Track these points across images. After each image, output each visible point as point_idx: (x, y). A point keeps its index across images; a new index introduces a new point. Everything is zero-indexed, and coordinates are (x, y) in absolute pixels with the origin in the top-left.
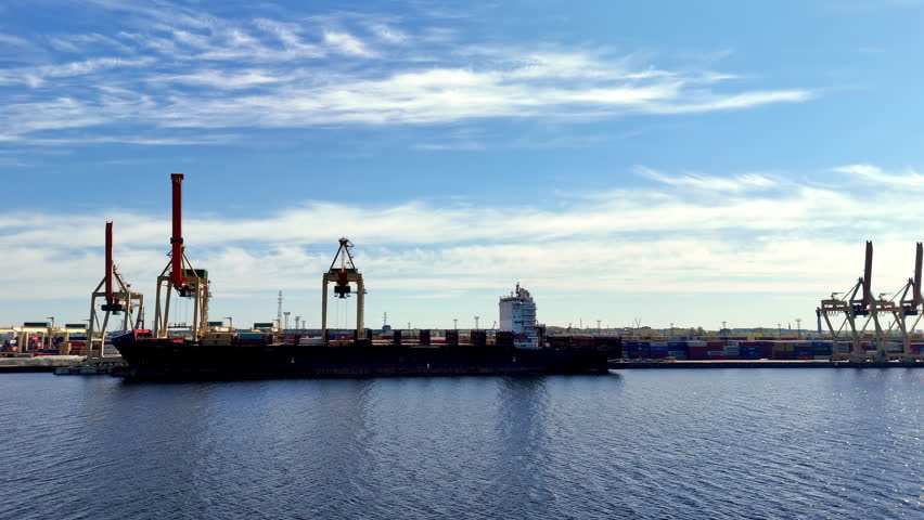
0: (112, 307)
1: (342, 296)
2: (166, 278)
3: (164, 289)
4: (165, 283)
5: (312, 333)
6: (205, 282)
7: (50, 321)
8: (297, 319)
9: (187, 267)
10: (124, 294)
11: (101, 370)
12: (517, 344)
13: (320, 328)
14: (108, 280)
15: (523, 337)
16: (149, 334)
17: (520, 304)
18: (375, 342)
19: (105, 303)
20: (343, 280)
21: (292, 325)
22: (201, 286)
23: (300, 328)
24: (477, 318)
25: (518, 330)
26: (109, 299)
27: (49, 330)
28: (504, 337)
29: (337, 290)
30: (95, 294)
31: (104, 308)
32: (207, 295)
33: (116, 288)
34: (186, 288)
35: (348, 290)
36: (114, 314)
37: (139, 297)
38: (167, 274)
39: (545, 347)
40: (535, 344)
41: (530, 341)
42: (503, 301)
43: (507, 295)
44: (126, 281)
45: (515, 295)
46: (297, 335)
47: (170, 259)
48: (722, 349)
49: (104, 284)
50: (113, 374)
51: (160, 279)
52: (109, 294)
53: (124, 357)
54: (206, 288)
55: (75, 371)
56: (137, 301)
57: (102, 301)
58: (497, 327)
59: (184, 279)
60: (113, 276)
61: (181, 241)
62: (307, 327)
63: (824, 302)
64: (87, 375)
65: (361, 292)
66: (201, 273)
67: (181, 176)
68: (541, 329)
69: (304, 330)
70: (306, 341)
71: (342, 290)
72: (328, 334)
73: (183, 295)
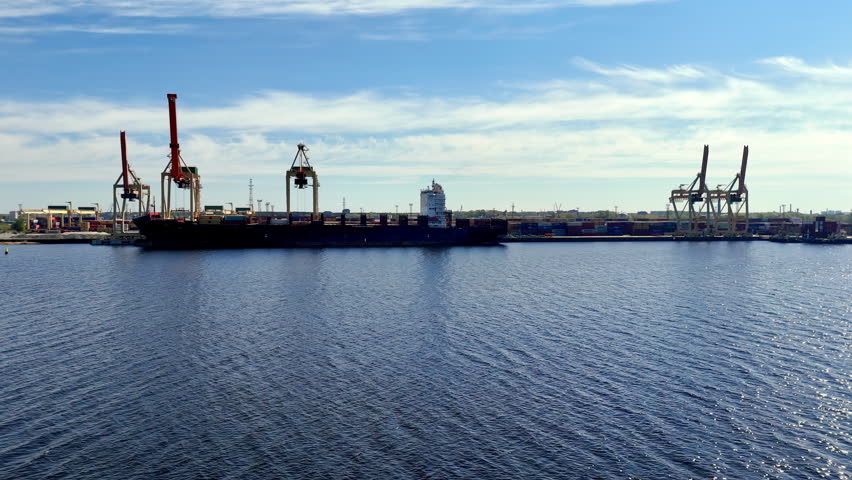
0: (129, 195)
1: (301, 187)
2: (167, 174)
3: (166, 182)
4: (167, 177)
5: (280, 215)
6: (197, 176)
7: (66, 205)
8: (267, 204)
9: (182, 165)
10: (138, 186)
11: (125, 241)
12: (431, 224)
13: (285, 211)
14: (124, 174)
15: (435, 219)
16: (158, 216)
17: (434, 195)
18: (326, 223)
19: (123, 193)
20: (301, 175)
21: (264, 209)
22: (194, 180)
23: (270, 210)
24: (411, 205)
25: (432, 214)
26: (126, 190)
27: (69, 212)
28: (422, 219)
29: (297, 182)
30: (116, 186)
31: (123, 196)
32: (198, 186)
33: (131, 181)
34: (183, 181)
35: (305, 182)
36: (130, 200)
37: (147, 188)
38: (168, 171)
39: (451, 227)
40: (444, 224)
41: (440, 222)
42: (423, 193)
43: (426, 188)
44: (137, 176)
45: (431, 189)
46: (268, 217)
47: (169, 160)
48: (593, 228)
49: (122, 179)
50: (135, 245)
51: (164, 175)
52: (126, 186)
53: (141, 233)
54: (197, 181)
55: (106, 242)
56: (146, 191)
57: (121, 191)
58: (419, 211)
59: (181, 174)
60: (128, 173)
61: (178, 146)
62: (276, 210)
63: (673, 192)
64: (115, 245)
65: (315, 186)
66: (193, 170)
67: (175, 96)
68: (449, 214)
69: (273, 213)
70: (275, 221)
71: (301, 182)
72: (292, 216)
73: (180, 187)
